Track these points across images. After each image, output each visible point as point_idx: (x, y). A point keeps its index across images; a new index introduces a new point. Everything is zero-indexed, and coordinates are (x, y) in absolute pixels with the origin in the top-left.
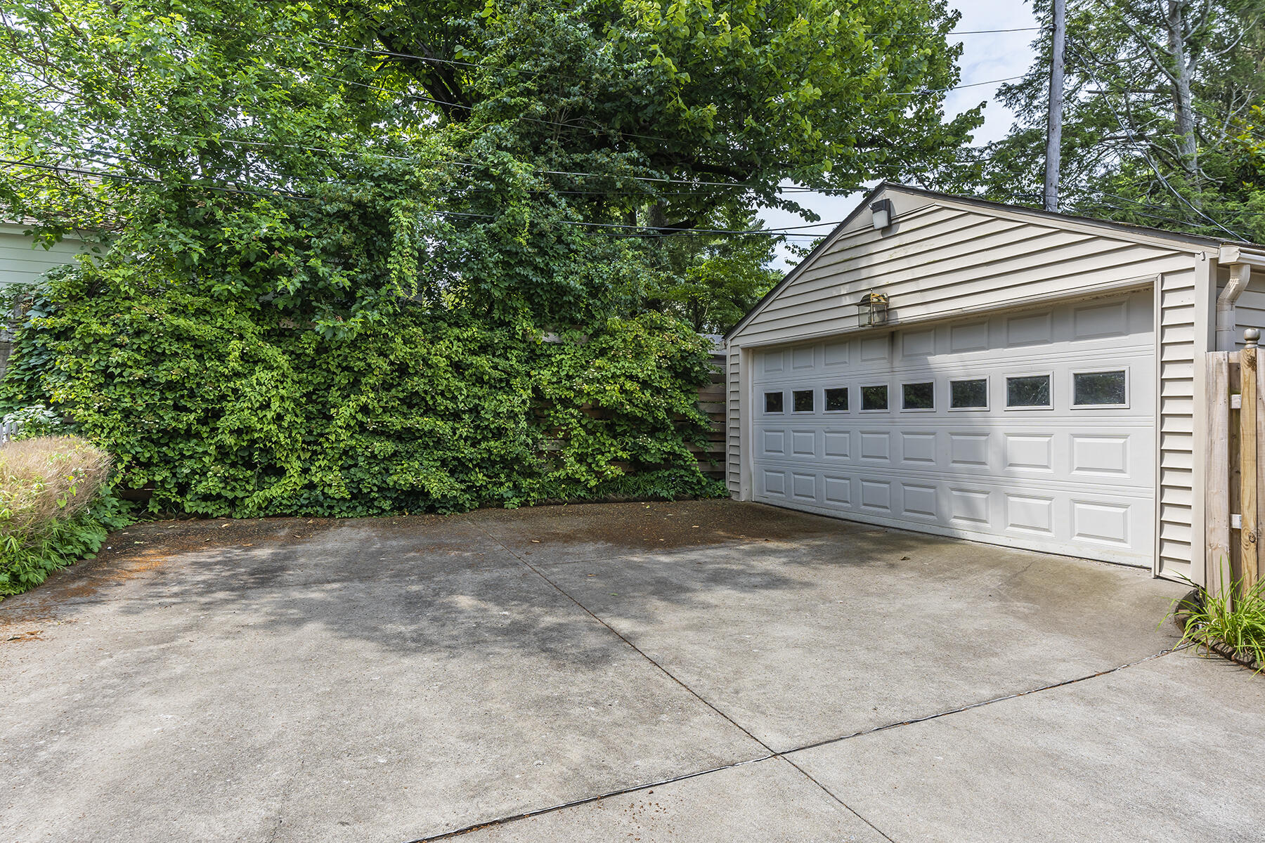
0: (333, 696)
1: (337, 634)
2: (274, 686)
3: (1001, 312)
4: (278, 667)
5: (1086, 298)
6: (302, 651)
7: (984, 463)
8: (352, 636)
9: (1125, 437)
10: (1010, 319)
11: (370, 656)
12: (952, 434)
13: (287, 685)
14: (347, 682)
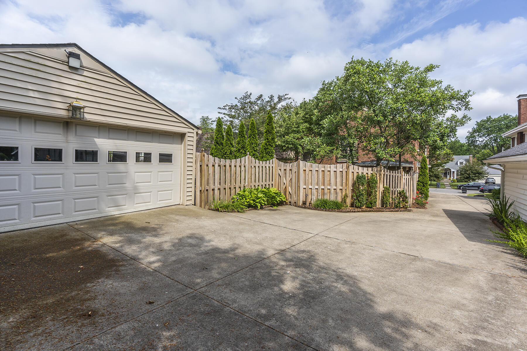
0: (390, 275)
1: (371, 297)
2: (410, 286)
3: (134, 128)
4: (407, 293)
5: (163, 132)
6: (394, 296)
7: (125, 184)
8: (365, 293)
9: (172, 171)
10: (137, 132)
11: (367, 282)
12: (108, 173)
13: (404, 284)
14: (382, 277)
